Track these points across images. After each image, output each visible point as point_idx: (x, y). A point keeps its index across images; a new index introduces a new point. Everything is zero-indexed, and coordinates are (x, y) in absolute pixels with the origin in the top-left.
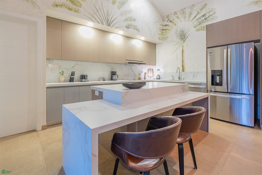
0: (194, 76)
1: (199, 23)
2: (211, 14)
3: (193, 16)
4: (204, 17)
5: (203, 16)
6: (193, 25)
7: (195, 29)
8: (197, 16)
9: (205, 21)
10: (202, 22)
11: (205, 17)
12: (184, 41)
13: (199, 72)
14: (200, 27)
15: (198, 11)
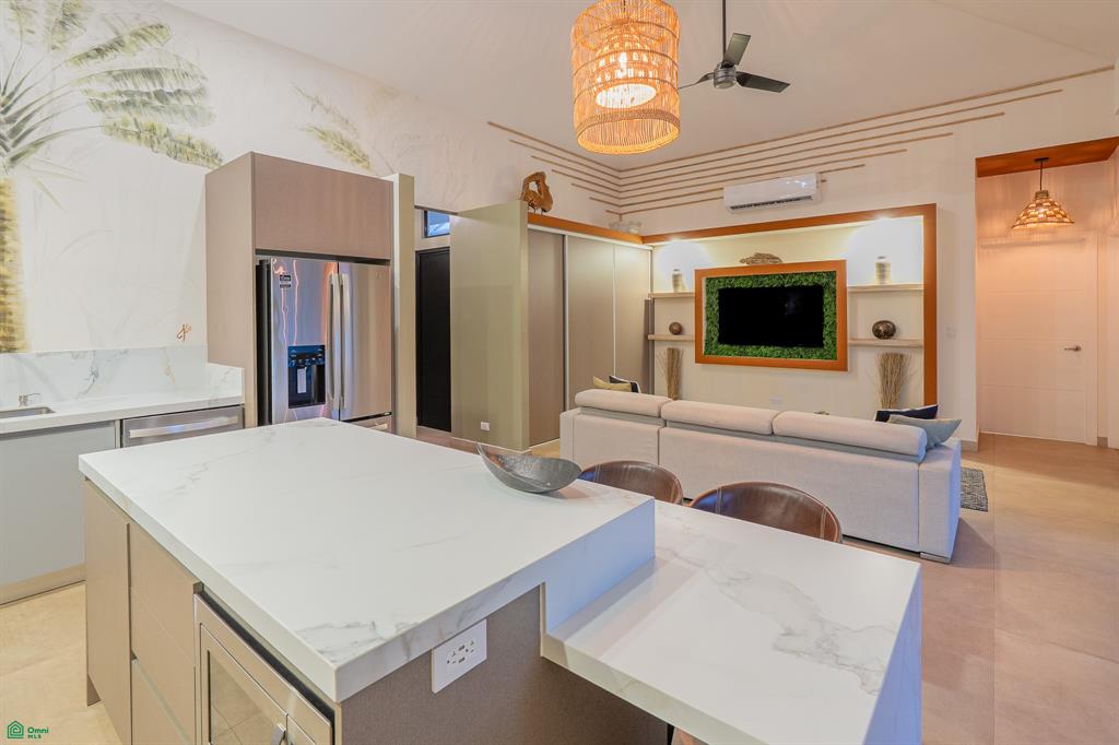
0: (95, 374)
1: (125, 99)
2: (187, 89)
3: (82, 40)
4: (155, 85)
5: (148, 73)
6: (87, 92)
7: (99, 117)
8: (110, 55)
9: (157, 103)
10: (145, 104)
11: (159, 88)
12: (14, 159)
13: (126, 351)
14: (131, 119)
15: (117, 33)
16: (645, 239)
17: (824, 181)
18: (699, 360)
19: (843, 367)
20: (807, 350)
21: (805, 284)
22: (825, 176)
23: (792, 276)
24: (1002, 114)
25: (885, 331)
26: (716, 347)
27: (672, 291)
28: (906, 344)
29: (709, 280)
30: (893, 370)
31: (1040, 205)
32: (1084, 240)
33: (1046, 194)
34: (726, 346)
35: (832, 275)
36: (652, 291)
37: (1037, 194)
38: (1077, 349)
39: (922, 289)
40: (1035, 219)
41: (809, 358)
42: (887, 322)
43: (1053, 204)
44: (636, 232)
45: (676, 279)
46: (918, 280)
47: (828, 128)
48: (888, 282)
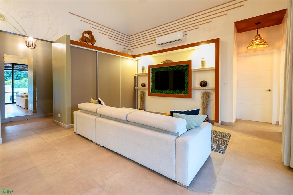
16: (134, 57)
17: (186, 34)
18: (149, 95)
19: (190, 97)
20: (180, 91)
21: (180, 69)
22: (187, 33)
23: (176, 67)
24: (243, 5)
25: (204, 84)
26: (154, 91)
27: (142, 73)
28: (210, 88)
29: (153, 69)
30: (206, 97)
31: (257, 39)
32: (273, 53)
33: (259, 35)
34: (157, 90)
35: (187, 66)
36: (137, 73)
37: (256, 35)
38: (269, 91)
39: (215, 69)
40: (255, 44)
41: (181, 94)
42: (204, 81)
43: (261, 38)
44: (131, 54)
45: (143, 69)
46: (213, 66)
47: (188, 16)
48: (205, 67)
